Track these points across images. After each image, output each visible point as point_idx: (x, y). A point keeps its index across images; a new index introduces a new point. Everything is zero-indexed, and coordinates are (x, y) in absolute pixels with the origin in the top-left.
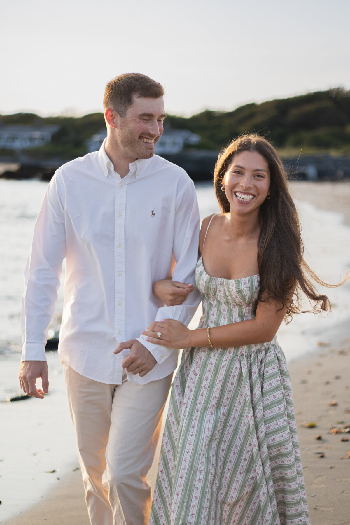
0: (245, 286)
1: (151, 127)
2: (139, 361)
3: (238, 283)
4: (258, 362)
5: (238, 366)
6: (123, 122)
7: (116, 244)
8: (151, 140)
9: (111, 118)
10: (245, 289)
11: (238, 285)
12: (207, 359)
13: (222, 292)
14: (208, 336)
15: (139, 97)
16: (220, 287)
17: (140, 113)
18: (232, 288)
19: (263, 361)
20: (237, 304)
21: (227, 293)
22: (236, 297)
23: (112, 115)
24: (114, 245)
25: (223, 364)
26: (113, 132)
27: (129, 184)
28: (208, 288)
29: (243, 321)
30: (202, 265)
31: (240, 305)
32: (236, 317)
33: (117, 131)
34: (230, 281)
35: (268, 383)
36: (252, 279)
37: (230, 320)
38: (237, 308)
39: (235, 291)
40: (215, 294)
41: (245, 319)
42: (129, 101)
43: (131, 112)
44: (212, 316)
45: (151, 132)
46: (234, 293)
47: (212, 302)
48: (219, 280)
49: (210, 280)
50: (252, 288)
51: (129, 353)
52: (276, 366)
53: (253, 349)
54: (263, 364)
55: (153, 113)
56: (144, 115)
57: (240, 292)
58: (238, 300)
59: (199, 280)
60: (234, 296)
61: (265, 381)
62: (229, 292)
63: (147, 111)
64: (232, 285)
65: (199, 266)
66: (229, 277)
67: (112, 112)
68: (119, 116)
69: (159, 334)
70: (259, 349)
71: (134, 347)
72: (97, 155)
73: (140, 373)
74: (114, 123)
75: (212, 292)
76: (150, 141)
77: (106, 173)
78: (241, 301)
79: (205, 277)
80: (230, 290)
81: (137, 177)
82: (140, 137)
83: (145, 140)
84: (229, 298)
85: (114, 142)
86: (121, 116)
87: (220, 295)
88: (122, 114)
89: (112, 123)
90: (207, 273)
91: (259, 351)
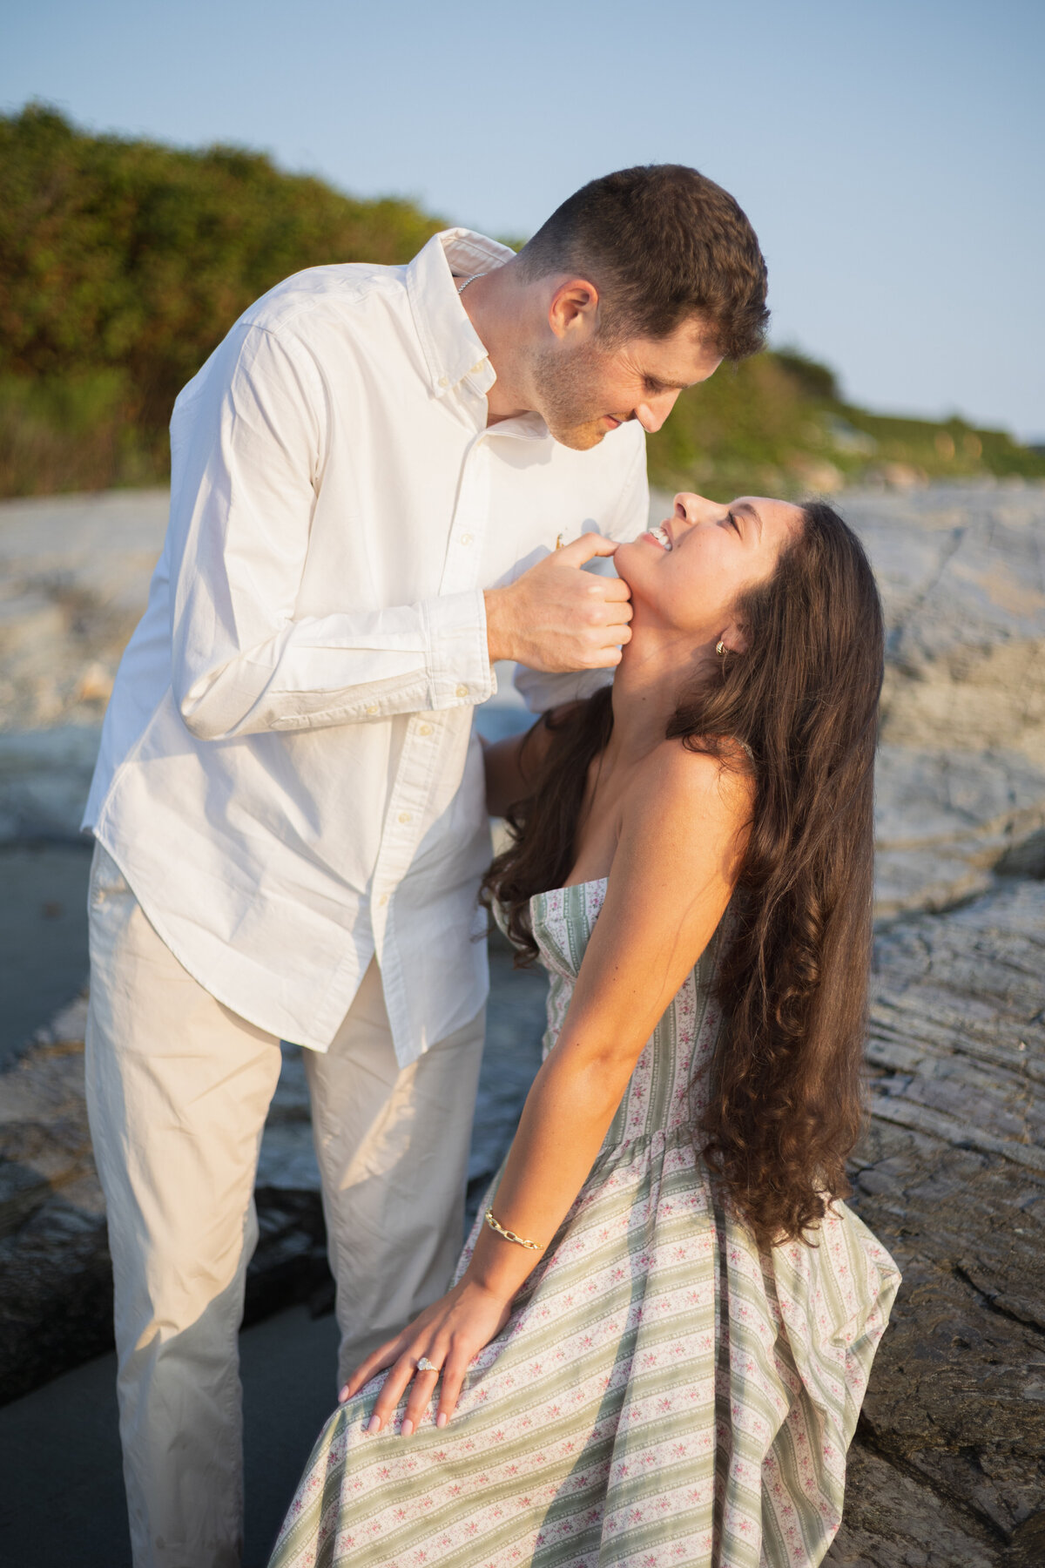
50: (578, 923)
54: (655, 1186)
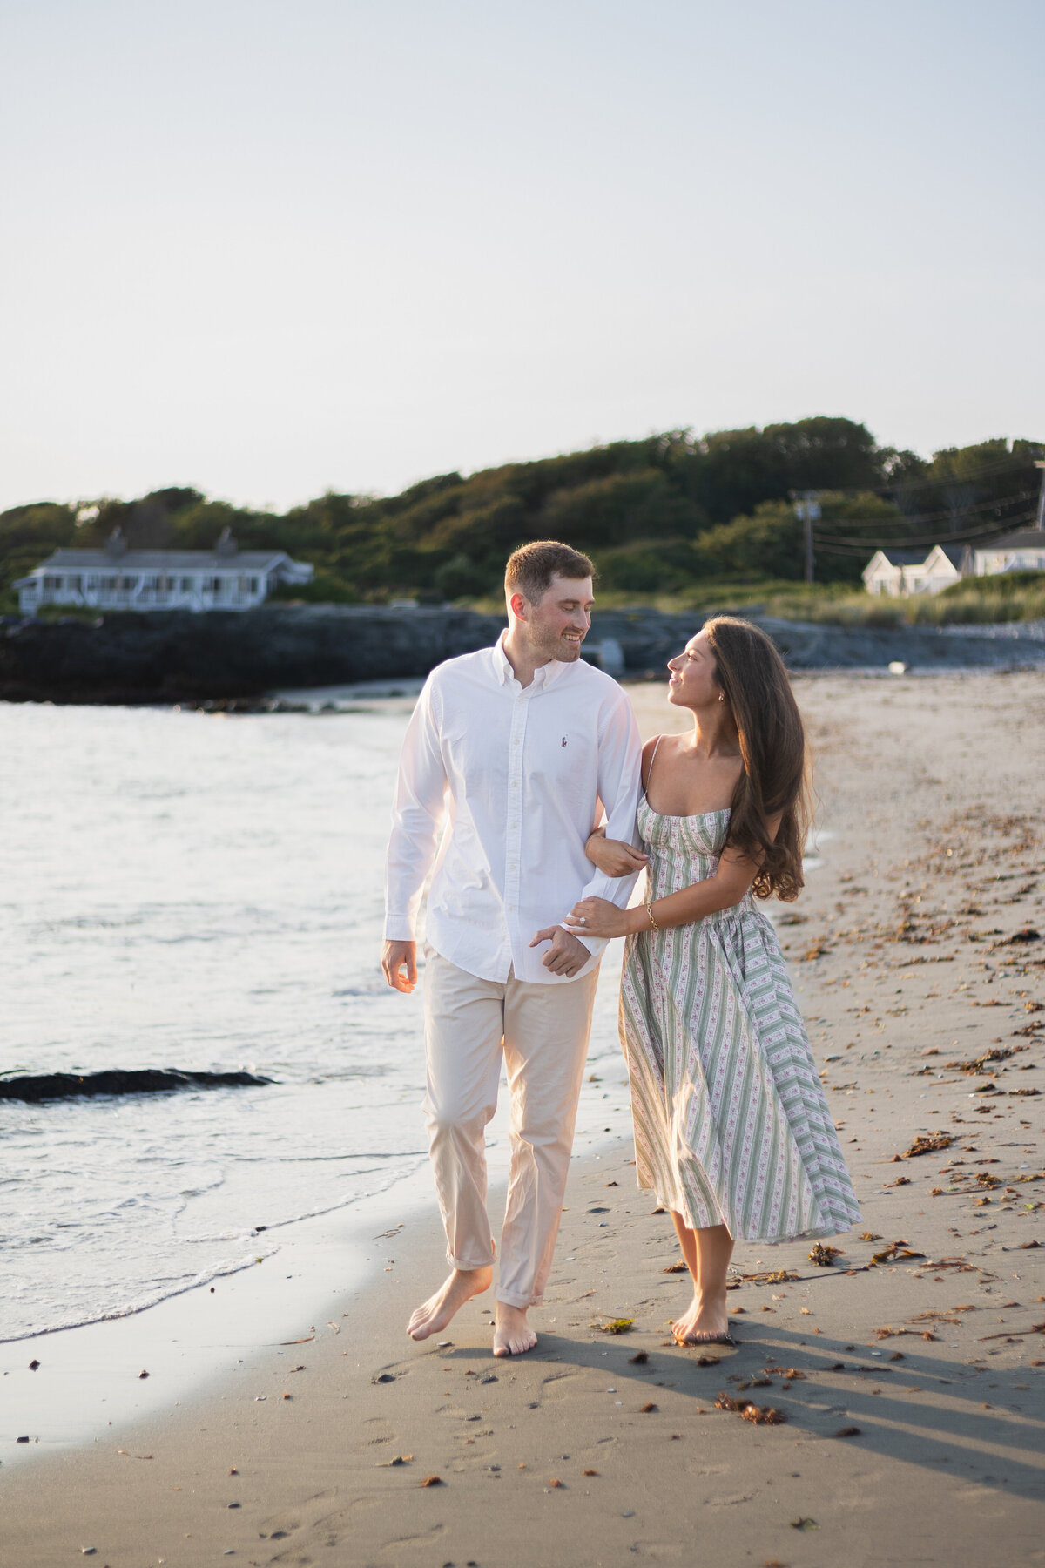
0: (710, 823)
1: (577, 619)
2: (566, 954)
3: (702, 821)
4: (730, 934)
5: (705, 941)
6: (536, 614)
7: (510, 781)
8: (576, 636)
9: (518, 608)
10: (710, 828)
11: (701, 823)
12: (662, 940)
13: (677, 837)
14: (651, 916)
15: (560, 577)
16: (675, 830)
17: (561, 598)
18: (692, 827)
19: (739, 931)
20: (699, 853)
21: (685, 837)
22: (698, 840)
23: (521, 603)
24: (507, 784)
25: (685, 942)
26: (519, 626)
27: (532, 698)
28: (657, 832)
29: (705, 878)
30: (646, 802)
31: (702, 855)
32: (695, 874)
33: (527, 624)
34: (689, 818)
35: (752, 961)
36: (719, 814)
37: (687, 878)
38: (698, 859)
39: (696, 831)
40: (667, 841)
41: (708, 877)
42: (546, 583)
43: (548, 597)
44: (661, 877)
45: (577, 625)
46: (695, 835)
47: (661, 855)
48: (674, 818)
49: (661, 819)
50: (721, 826)
51: (549, 946)
52: (759, 938)
53: (723, 917)
55: (578, 599)
56: (567, 601)
57: (703, 832)
58: (700, 844)
59: (643, 824)
60: (694, 839)
61: (746, 959)
62: (688, 834)
63: (570, 596)
64: (693, 824)
65: (643, 803)
66: (685, 815)
67: (520, 599)
68: (530, 604)
69: (583, 920)
70: (730, 917)
71: (557, 936)
72: (492, 653)
73: (567, 973)
74: (523, 614)
75: (663, 839)
76: (574, 638)
77: (502, 681)
78: (704, 846)
79: (653, 816)
80: (690, 831)
81: (545, 688)
82: (563, 634)
83: (568, 637)
84: (687, 843)
85: (521, 640)
86: (533, 605)
87: (674, 842)
88: (534, 601)
89: (520, 615)
90: (654, 811)
91: (731, 919)
